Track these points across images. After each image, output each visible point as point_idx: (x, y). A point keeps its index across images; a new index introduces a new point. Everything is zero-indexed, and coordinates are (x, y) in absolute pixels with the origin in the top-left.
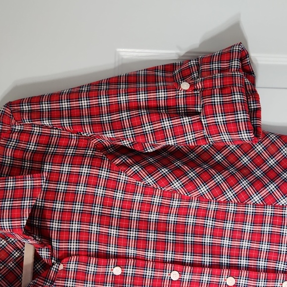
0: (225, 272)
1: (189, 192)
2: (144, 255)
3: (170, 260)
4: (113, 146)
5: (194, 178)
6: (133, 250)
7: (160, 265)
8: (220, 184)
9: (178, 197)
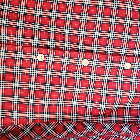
0: (81, 54)
3: (37, 45)
7: (28, 49)
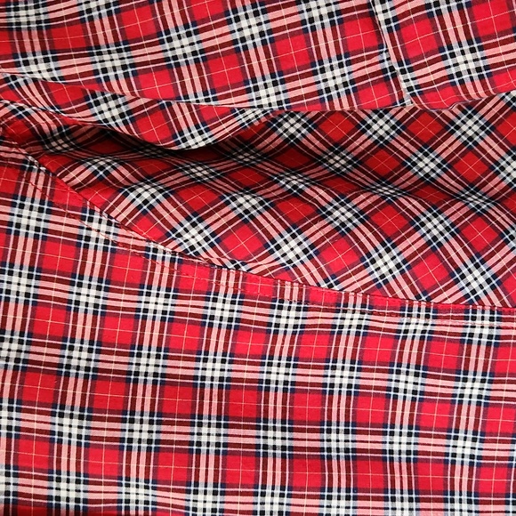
1: (336, 274)
2: (184, 504)
4: (69, 133)
5: (349, 225)
6: (142, 491)
8: (440, 244)
9: (295, 297)
